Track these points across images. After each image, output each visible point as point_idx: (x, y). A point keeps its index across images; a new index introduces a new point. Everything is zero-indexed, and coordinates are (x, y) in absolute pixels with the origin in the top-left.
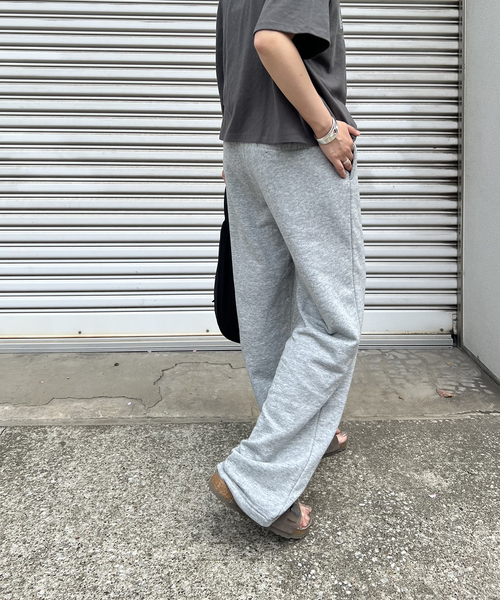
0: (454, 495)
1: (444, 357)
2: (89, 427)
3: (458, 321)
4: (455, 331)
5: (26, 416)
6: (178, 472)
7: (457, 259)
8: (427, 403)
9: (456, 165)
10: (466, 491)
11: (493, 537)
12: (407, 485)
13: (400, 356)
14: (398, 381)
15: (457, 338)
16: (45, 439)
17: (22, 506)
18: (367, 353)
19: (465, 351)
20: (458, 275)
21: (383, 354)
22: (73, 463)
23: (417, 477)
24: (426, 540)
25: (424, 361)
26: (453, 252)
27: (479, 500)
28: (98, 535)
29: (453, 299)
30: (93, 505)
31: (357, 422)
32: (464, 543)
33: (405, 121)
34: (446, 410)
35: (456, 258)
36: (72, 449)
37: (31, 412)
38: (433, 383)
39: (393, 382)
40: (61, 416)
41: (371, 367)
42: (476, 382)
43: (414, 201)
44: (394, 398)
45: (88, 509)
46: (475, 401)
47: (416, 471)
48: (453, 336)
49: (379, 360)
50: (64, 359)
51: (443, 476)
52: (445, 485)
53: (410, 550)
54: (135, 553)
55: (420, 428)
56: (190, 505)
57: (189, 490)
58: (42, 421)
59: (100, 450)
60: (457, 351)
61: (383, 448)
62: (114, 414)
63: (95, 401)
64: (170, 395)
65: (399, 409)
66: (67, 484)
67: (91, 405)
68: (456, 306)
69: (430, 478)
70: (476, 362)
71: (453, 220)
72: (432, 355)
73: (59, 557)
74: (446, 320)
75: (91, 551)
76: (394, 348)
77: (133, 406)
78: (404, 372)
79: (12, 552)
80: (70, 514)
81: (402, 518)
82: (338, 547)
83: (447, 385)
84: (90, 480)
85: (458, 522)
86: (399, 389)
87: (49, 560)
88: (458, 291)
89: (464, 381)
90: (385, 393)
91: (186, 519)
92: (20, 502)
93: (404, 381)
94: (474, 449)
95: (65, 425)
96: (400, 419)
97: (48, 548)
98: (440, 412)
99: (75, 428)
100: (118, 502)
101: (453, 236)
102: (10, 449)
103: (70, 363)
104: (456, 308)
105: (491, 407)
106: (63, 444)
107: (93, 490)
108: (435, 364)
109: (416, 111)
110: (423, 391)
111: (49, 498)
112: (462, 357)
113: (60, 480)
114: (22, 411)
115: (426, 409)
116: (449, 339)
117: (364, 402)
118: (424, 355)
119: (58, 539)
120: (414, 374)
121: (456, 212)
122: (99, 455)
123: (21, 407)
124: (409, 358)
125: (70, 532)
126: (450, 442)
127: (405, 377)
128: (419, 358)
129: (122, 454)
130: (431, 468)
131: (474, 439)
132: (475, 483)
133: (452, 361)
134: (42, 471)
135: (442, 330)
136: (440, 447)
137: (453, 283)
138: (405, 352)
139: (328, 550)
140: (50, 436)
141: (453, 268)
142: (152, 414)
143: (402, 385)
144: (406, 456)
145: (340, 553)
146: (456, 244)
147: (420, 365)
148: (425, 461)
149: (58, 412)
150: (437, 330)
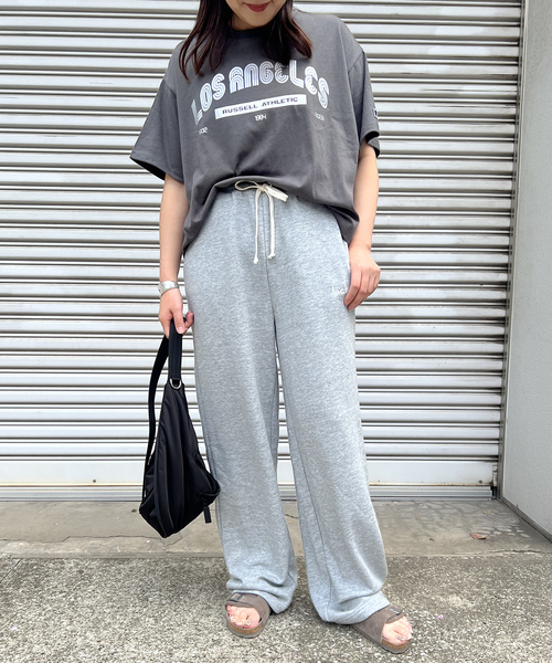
0: (479, 613)
1: (482, 508)
2: (108, 560)
3: (499, 473)
4: (495, 483)
5: (42, 550)
6: (198, 593)
7: (501, 407)
8: (460, 543)
9: (504, 304)
10: (492, 610)
11: (514, 644)
12: (431, 605)
13: (434, 506)
14: (430, 526)
15: (496, 490)
16: (63, 568)
17: (42, 618)
18: (399, 504)
19: (504, 503)
20: (500, 424)
21: (417, 504)
22: (92, 587)
23: (442, 599)
24: (446, 645)
25: (460, 510)
26: (497, 399)
27: (504, 617)
28: (119, 639)
29: (494, 450)
30: (113, 618)
32: (485, 648)
33: (449, 255)
34: (478, 549)
35: (499, 406)
36: (91, 576)
37: (46, 548)
38: (467, 528)
39: (425, 526)
40: (78, 550)
41: (403, 515)
42: (513, 529)
43: (456, 344)
44: (425, 540)
45: (108, 620)
46: (511, 542)
47: (442, 595)
48: (493, 488)
49: (412, 509)
50: (79, 506)
51: (470, 599)
52: (470, 605)
53: (430, 652)
54: (156, 652)
55: (450, 563)
56: (211, 619)
57: (210, 607)
58: (58, 554)
59: (118, 577)
60: (496, 503)
61: (410, 578)
62: (133, 549)
63: (113, 540)
64: (191, 536)
65: (430, 548)
66: (86, 602)
67: (109, 543)
68: (497, 456)
69: (456, 601)
70: (515, 511)
71: (498, 365)
72: (469, 506)
73: (82, 654)
74: (485, 472)
75: (113, 651)
76: (428, 498)
77: (151, 544)
78: (437, 518)
79: (34, 650)
80: (91, 624)
81: (424, 629)
82: (358, 649)
83: (483, 529)
84: (110, 599)
85: (480, 632)
86: (431, 533)
87: (71, 657)
88: (500, 441)
89: (500, 527)
90: (415, 536)
91: (207, 629)
92: (40, 614)
93: (436, 527)
94: (504, 579)
95: (83, 557)
96: (429, 556)
97: (70, 647)
98: (472, 550)
99: (93, 560)
100: (139, 615)
101: (497, 382)
102: (26, 575)
103: (85, 510)
104: (497, 459)
105: (526, 547)
106: (81, 572)
107: (112, 607)
108: (471, 513)
109: (461, 243)
110: (458, 534)
111: (70, 612)
112: (501, 507)
113: (79, 599)
114: (37, 547)
115: (458, 548)
116: (488, 491)
117: (393, 542)
118: (459, 506)
119: (79, 641)
120: (449, 520)
121: (502, 356)
122: (118, 581)
123: (37, 543)
124: (444, 508)
125: (91, 637)
126: (480, 574)
127: (438, 523)
128: (455, 508)
129: (141, 580)
130: (458, 593)
131: (504, 571)
132: (501, 605)
133: (489, 511)
134: (61, 592)
135: (481, 482)
136: (469, 577)
137: (495, 433)
138: (440, 502)
139: (348, 652)
140: (67, 566)
141: (496, 416)
142: (172, 550)
143: (434, 530)
144: (433, 584)
145: (359, 654)
146: (500, 391)
147: (455, 514)
148: (452, 588)
149: (75, 548)
150: (477, 482)
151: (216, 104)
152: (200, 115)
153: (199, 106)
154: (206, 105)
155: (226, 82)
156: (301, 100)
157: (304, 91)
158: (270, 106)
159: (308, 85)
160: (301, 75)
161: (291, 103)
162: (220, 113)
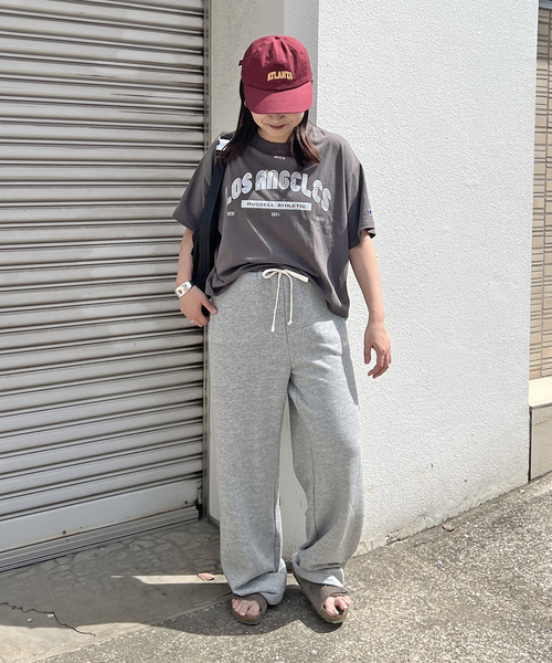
1: (193, 534)
3: (204, 488)
4: (200, 501)
7: (201, 419)
8: (192, 591)
13: (146, 544)
15: (202, 508)
18: (108, 550)
19: (212, 521)
20: (202, 437)
21: (127, 546)
25: (174, 543)
29: (198, 465)
31: (129, 634)
34: (214, 594)
38: (191, 566)
41: (119, 565)
44: (158, 596)
48: (198, 507)
49: (124, 555)
55: (195, 621)
60: (203, 523)
61: (167, 653)
65: (168, 607)
68: (201, 472)
71: (198, 375)
72: (179, 534)
74: (189, 491)
76: (136, 536)
78: (157, 563)
83: (206, 565)
88: (203, 455)
90: (146, 593)
96: (172, 617)
98: (209, 597)
104: (201, 474)
108: (185, 545)
112: (211, 529)
115: (194, 600)
116: (194, 512)
117: (127, 608)
118: (171, 536)
121: (200, 365)
124: (158, 545)
128: (168, 541)
133: (202, 536)
135: (186, 502)
137: (197, 448)
138: (149, 537)
141: (198, 430)
144: (192, 654)
146: (200, 402)
147: (170, 550)
148: (212, 653)
150: (182, 504)
151: (244, 196)
152: (229, 201)
153: (230, 194)
154: (235, 195)
155: (253, 180)
156: (308, 206)
157: (310, 200)
158: (284, 208)
159: (314, 194)
160: (310, 187)
161: (299, 208)
162: (244, 204)
